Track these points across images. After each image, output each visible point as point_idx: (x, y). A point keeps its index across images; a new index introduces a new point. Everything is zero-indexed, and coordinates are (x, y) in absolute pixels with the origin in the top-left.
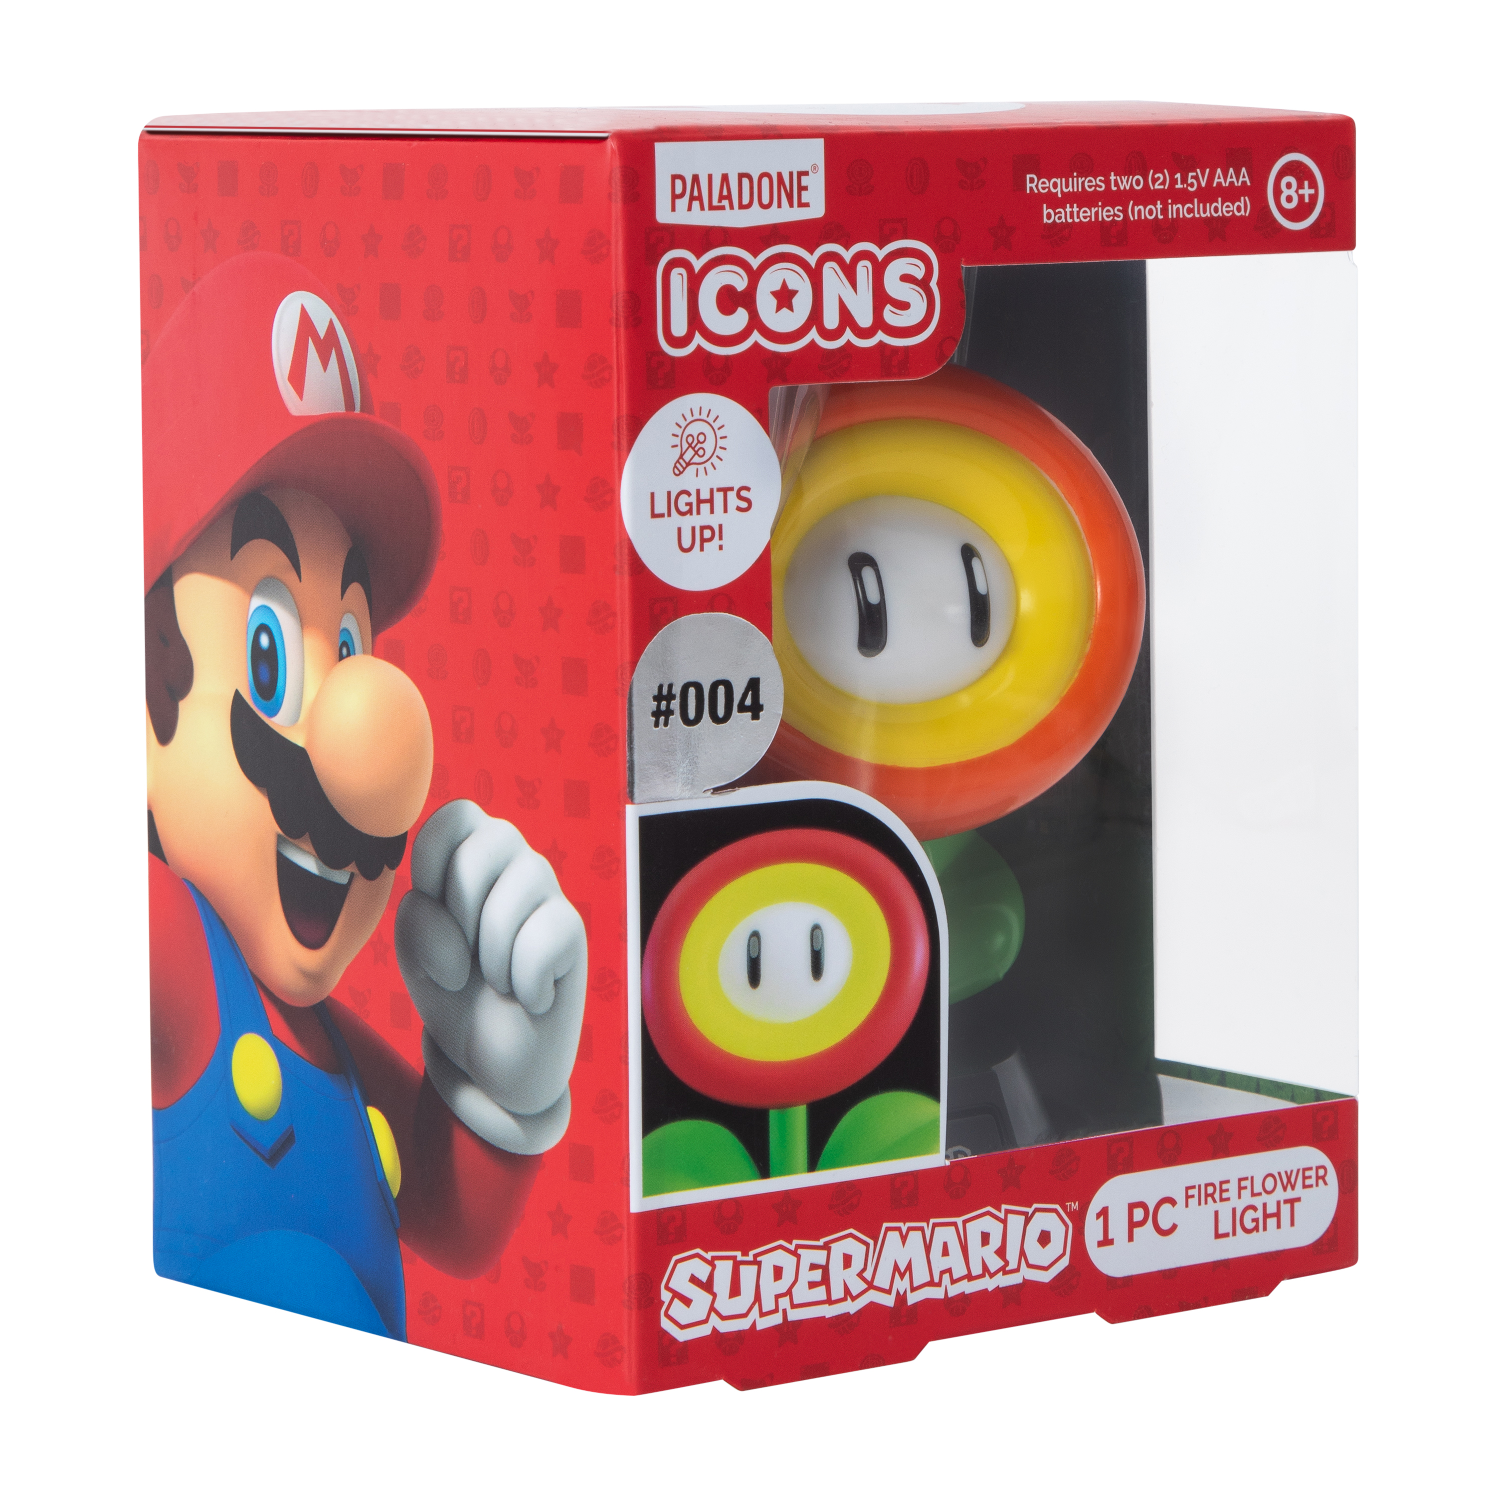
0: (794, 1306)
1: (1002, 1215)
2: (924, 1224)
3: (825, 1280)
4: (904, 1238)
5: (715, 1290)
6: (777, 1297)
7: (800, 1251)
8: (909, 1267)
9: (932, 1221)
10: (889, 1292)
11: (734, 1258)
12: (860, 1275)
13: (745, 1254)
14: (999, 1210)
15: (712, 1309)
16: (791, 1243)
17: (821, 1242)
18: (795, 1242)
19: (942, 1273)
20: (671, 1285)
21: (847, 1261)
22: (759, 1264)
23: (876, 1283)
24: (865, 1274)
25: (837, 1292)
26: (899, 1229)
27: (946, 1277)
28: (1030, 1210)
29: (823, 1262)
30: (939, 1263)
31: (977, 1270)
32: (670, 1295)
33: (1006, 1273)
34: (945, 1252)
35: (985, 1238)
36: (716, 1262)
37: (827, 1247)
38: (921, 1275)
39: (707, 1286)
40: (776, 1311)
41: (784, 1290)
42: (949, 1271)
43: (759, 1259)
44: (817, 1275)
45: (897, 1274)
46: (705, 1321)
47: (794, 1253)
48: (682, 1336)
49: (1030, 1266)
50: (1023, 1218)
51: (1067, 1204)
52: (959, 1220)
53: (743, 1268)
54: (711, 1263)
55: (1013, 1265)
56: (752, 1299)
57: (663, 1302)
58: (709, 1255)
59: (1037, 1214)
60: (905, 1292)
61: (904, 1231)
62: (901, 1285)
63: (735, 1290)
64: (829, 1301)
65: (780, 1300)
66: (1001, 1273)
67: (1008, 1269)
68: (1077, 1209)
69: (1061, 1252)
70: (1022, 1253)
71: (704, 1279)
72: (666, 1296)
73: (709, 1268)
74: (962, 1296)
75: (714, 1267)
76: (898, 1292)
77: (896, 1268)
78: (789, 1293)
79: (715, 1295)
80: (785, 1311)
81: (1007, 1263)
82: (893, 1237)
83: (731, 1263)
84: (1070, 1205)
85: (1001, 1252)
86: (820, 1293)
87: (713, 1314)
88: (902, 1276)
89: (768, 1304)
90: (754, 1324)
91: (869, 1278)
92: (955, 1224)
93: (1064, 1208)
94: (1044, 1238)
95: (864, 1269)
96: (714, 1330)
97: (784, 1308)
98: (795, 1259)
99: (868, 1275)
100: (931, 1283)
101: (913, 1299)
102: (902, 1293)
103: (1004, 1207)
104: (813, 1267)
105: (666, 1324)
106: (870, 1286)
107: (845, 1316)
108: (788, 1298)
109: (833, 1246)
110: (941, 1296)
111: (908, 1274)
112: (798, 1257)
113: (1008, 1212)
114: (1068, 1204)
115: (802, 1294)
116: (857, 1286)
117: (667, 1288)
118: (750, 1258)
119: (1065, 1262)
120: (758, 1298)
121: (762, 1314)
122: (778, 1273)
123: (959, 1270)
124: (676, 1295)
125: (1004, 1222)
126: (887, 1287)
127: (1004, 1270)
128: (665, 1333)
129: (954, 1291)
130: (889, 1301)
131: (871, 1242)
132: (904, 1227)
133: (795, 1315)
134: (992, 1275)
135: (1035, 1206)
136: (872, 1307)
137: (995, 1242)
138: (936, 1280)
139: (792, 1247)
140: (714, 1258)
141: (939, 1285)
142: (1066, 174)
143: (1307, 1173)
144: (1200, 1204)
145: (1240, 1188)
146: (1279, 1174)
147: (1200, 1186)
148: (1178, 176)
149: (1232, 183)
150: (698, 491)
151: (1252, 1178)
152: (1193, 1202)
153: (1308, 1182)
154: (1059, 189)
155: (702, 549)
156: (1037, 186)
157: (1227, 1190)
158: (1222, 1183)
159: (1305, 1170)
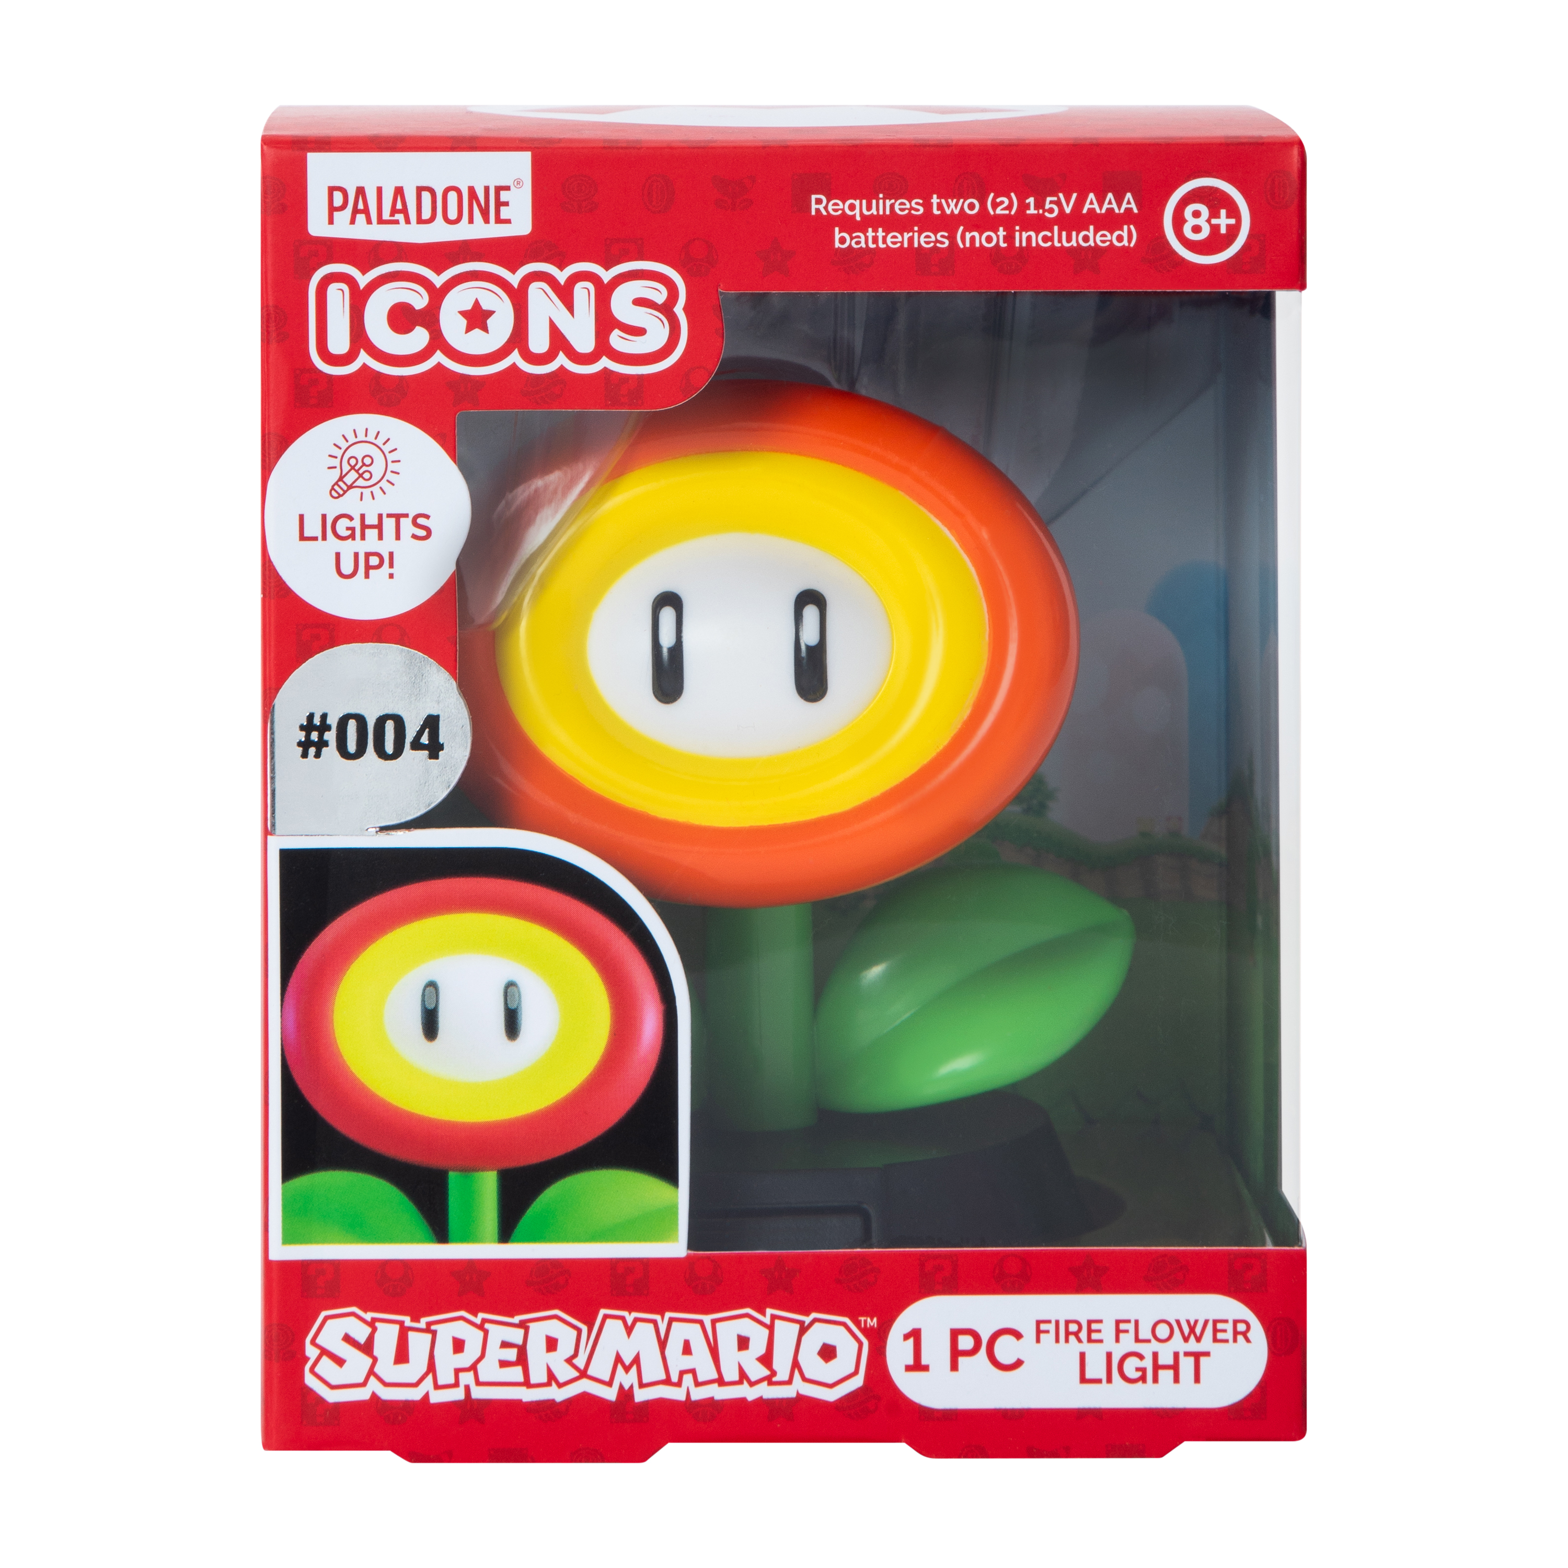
0: (478, 1383)
1: (767, 1320)
2: (657, 1317)
3: (522, 1360)
4: (629, 1330)
5: (376, 1353)
6: (457, 1371)
7: (487, 1326)
8: (636, 1360)
9: (668, 1315)
10: (609, 1384)
11: (401, 1323)
12: (569, 1361)
13: (416, 1319)
14: (764, 1314)
15: (371, 1372)
16: (476, 1316)
17: (517, 1319)
18: (481, 1315)
19: (682, 1373)
20: (318, 1341)
21: (552, 1344)
22: (434, 1333)
23: (590, 1372)
24: (575, 1361)
25: (538, 1375)
26: (623, 1319)
27: (688, 1379)
28: (807, 1320)
29: (520, 1341)
30: (677, 1362)
31: (731, 1374)
32: (317, 1352)
33: (771, 1383)
34: (687, 1349)
35: (743, 1343)
36: (377, 1324)
37: (523, 1325)
38: (652, 1370)
39: (367, 1348)
40: (456, 1384)
41: (467, 1364)
42: (693, 1372)
43: (433, 1327)
44: (511, 1355)
45: (620, 1367)
46: (364, 1384)
47: (481, 1327)
48: (332, 1397)
49: (804, 1379)
50: (797, 1327)
51: (860, 1318)
52: (707, 1319)
53: (411, 1335)
54: (372, 1324)
55: (782, 1375)
56: (424, 1369)
57: (307, 1359)
58: (368, 1316)
59: (817, 1325)
60: (632, 1387)
61: (630, 1322)
62: (627, 1379)
63: (402, 1356)
64: (527, 1383)
65: (461, 1375)
66: (766, 1383)
67: (774, 1379)
68: (876, 1326)
69: (852, 1370)
70: (796, 1365)
71: (362, 1339)
72: (311, 1352)
73: (368, 1330)
74: (711, 1400)
75: (374, 1329)
76: (621, 1387)
77: (618, 1359)
78: (473, 1368)
79: (375, 1360)
80: (467, 1388)
81: (774, 1373)
82: (614, 1329)
83: (396, 1328)
84: (866, 1322)
85: (766, 1359)
86: (516, 1374)
87: (372, 1378)
88: (627, 1369)
89: (445, 1377)
90: (427, 1396)
91: (581, 1365)
92: (701, 1323)
93: (858, 1324)
94: (828, 1353)
95: (576, 1354)
96: (374, 1395)
97: (467, 1383)
98: (481, 1334)
99: (580, 1362)
100: (667, 1381)
101: (641, 1396)
102: (627, 1387)
103: (769, 1311)
104: (505, 1345)
105: (310, 1380)
106: (583, 1374)
107: (551, 1403)
108: (471, 1373)
109: (532, 1326)
110: (683, 1398)
111: (634, 1368)
112: (486, 1332)
113: (774, 1317)
114: (862, 1319)
115: (489, 1370)
116: (564, 1372)
117: (313, 1342)
118: (423, 1323)
119: (857, 1382)
120: (431, 1367)
121: (437, 1387)
122: (459, 1346)
123: (707, 1371)
124: (324, 1352)
125: (771, 1328)
126: (607, 1378)
127: (770, 1380)
128: (310, 1391)
129: (699, 1394)
130: (610, 1394)
131: (584, 1328)
132: (630, 1318)
133: (479, 1393)
134: (752, 1384)
135: (814, 1315)
136: (585, 1397)
137: (758, 1346)
138: (675, 1379)
139: (478, 1320)
140: (374, 1320)
141: (679, 1384)
142: (869, 196)
143: (1220, 1326)
144: (1057, 1340)
145: (1118, 1331)
146: (1178, 1322)
147: (1057, 1322)
148: (1031, 200)
149: (1110, 211)
150: (363, 517)
151: (1137, 1322)
152: (1046, 1339)
153: (1220, 1336)
154: (857, 211)
155: (367, 576)
156: (826, 208)
157: (1099, 1331)
158: (1090, 1322)
159: (1215, 1322)
